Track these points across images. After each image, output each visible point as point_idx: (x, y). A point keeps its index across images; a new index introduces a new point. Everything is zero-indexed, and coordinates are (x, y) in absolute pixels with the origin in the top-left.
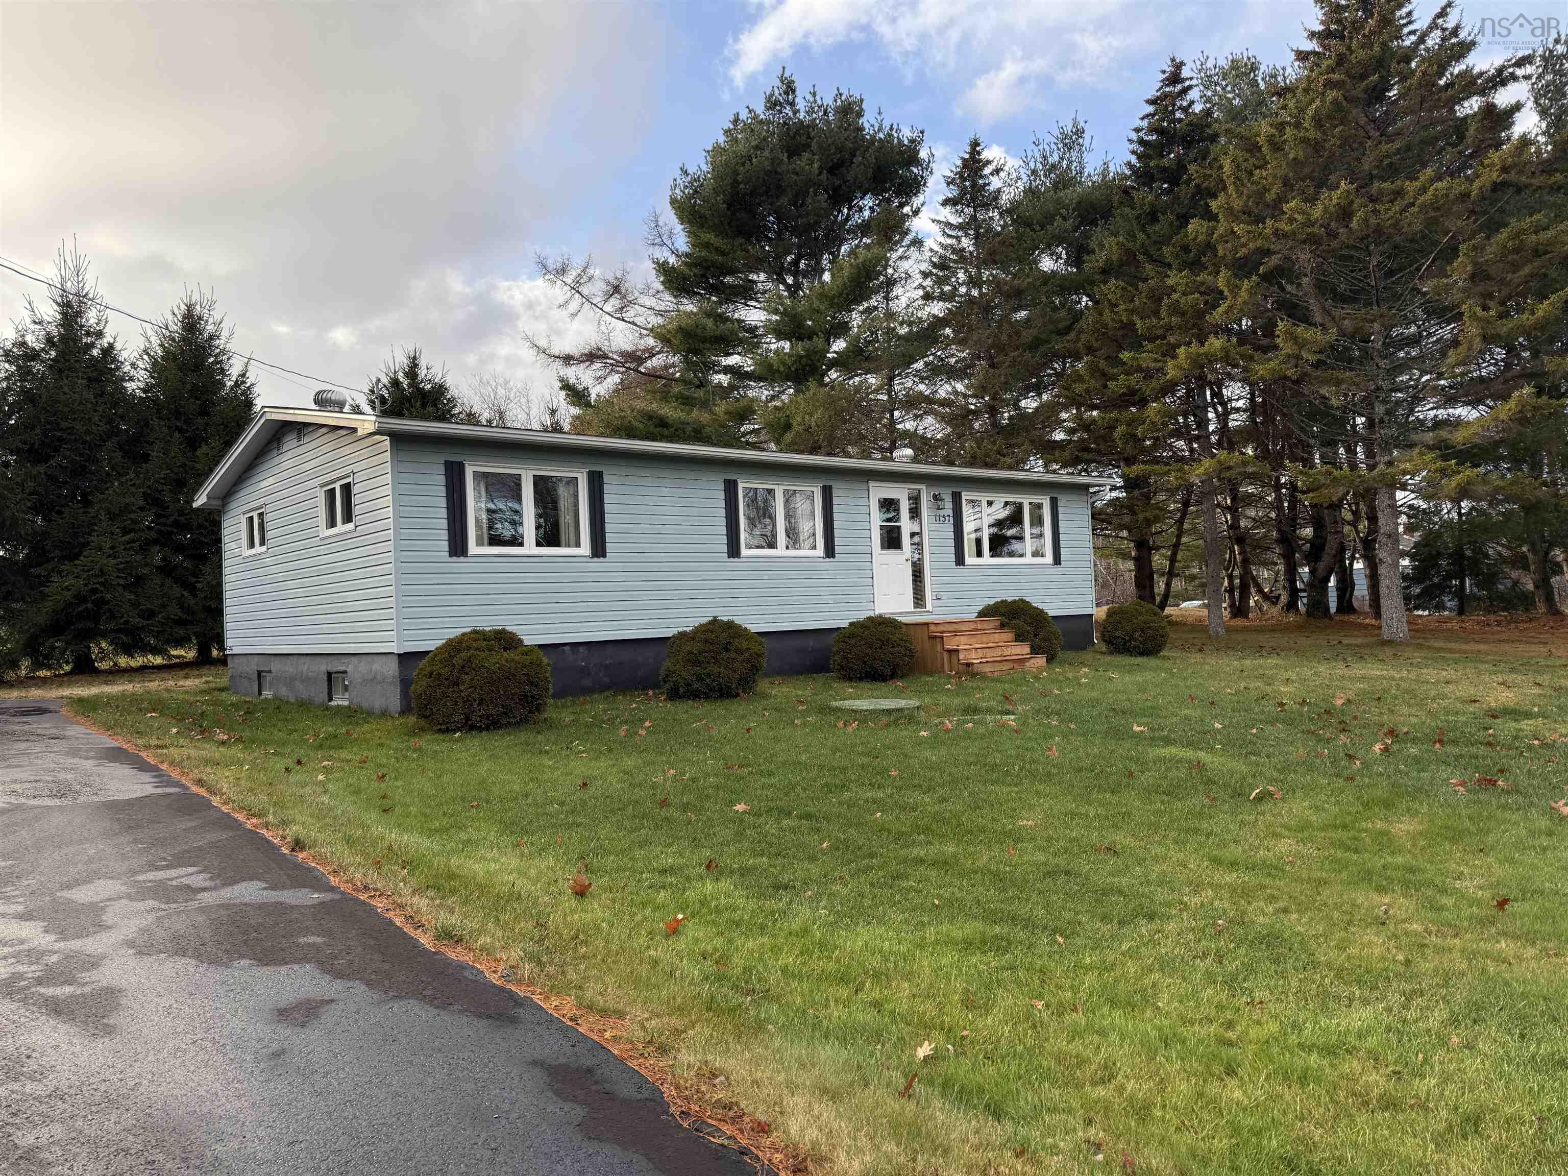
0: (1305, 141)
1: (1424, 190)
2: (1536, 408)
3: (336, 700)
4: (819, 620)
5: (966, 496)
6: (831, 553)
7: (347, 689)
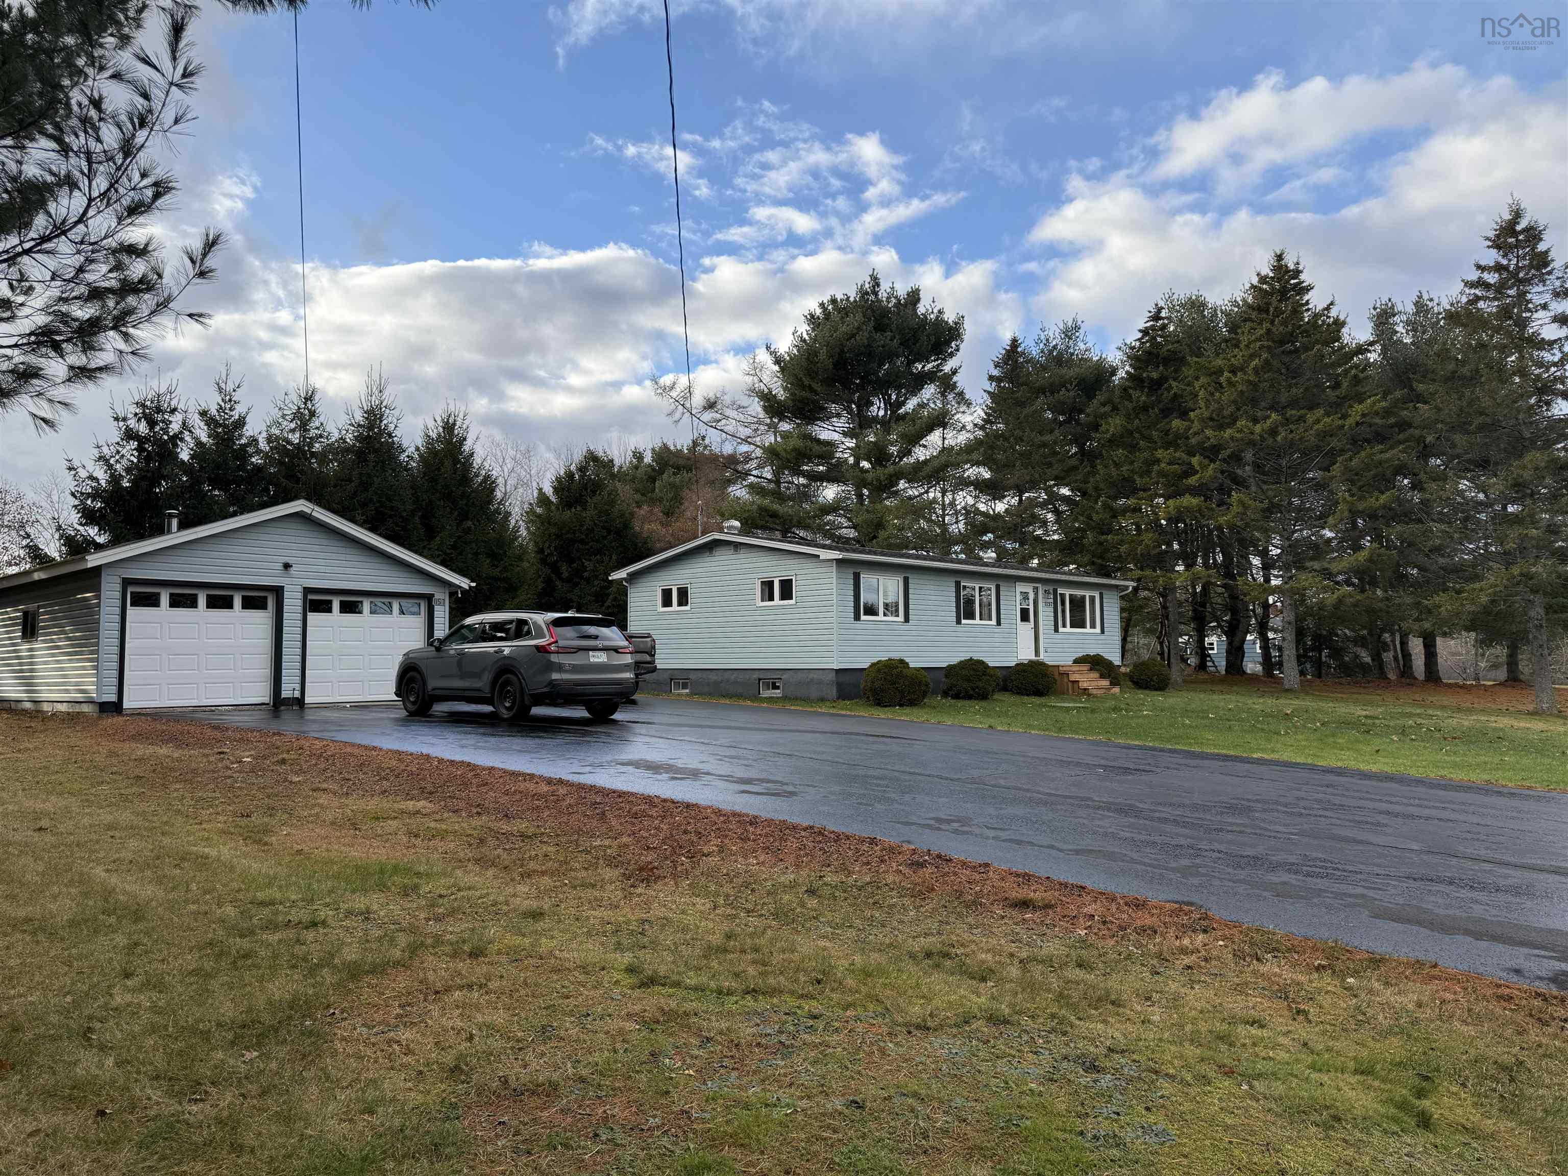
3: (766, 693)
4: (993, 662)
5: (1060, 591)
6: (999, 623)
7: (778, 688)
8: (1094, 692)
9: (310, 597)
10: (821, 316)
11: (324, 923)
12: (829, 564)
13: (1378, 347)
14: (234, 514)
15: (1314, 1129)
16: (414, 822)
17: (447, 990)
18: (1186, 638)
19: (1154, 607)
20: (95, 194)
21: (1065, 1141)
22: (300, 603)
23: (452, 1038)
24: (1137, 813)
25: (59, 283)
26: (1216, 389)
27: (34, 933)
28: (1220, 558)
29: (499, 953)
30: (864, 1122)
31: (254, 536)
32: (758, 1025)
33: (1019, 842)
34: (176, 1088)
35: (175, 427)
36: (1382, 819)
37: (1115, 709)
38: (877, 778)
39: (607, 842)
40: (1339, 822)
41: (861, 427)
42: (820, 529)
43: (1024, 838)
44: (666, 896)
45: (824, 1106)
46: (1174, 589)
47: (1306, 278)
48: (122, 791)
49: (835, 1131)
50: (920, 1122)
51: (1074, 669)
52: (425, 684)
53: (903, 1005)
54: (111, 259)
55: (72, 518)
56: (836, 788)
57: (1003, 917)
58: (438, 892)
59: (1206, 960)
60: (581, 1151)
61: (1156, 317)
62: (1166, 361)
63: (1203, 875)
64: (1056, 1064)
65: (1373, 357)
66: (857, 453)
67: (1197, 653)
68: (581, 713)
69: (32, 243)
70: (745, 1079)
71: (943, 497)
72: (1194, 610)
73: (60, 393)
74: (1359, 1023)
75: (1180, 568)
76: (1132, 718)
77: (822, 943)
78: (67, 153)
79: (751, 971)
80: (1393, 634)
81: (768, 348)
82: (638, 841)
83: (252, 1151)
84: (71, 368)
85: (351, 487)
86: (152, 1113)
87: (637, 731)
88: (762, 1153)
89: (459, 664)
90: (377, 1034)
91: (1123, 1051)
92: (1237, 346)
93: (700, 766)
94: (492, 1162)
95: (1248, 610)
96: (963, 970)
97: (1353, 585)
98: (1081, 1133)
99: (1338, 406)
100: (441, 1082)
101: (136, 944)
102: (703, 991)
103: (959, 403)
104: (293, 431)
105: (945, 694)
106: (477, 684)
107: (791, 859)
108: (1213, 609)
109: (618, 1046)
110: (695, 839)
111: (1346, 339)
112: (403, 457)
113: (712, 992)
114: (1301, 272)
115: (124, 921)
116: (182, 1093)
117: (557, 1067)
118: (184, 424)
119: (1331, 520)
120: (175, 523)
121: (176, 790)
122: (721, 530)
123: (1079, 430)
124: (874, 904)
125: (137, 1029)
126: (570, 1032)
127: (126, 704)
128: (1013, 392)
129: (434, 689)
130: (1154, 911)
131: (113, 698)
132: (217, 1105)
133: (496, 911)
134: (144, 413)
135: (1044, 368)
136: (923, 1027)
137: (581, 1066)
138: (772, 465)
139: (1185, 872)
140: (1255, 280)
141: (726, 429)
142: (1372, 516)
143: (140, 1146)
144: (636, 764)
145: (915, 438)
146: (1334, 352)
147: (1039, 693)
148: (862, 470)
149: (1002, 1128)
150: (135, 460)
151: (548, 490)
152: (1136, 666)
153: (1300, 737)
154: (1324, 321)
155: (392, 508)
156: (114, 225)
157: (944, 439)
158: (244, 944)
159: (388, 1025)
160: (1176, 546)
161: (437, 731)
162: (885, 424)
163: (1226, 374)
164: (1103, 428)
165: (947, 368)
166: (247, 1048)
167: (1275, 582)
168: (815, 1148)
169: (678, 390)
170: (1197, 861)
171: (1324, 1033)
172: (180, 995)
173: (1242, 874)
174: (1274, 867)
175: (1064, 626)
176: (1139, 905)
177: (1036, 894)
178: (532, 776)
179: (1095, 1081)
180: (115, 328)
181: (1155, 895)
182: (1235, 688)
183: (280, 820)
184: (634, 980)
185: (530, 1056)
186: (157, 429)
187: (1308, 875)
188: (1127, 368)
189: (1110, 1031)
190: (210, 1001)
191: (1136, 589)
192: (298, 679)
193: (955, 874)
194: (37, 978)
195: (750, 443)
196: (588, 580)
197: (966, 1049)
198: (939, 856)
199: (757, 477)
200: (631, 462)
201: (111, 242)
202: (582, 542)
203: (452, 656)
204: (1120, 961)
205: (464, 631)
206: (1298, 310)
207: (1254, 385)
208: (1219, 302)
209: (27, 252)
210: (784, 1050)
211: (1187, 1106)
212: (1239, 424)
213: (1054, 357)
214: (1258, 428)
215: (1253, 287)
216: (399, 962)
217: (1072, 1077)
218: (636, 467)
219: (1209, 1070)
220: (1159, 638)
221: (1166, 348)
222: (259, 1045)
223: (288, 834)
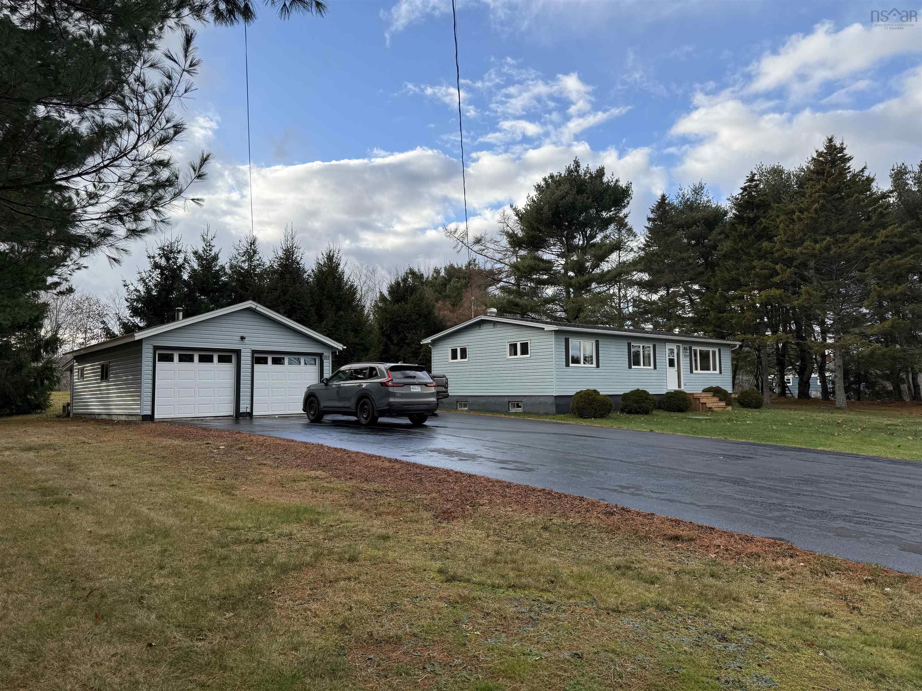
0: (812, 218)
1: (857, 241)
2: (898, 324)
3: (513, 410)
4: (652, 391)
5: (693, 348)
6: (655, 368)
7: (520, 407)
8: (716, 409)
9: (256, 355)
10: (545, 186)
11: (266, 540)
12: (550, 333)
13: (895, 194)
14: (213, 310)
15: (867, 682)
16: (315, 483)
17: (337, 581)
18: (773, 376)
19: (753, 357)
20: (142, 133)
21: (708, 683)
22: (250, 358)
23: (340, 608)
24: (746, 483)
25: (122, 183)
26: (790, 223)
27: (111, 543)
28: (793, 327)
29: (365, 560)
30: (583, 666)
31: (224, 321)
32: (517, 606)
33: (672, 501)
34: (189, 632)
35: (180, 261)
36: (905, 489)
37: (729, 420)
38: (582, 461)
39: (424, 496)
40: (875, 490)
41: (569, 251)
42: (545, 313)
43: (675, 499)
44: (459, 529)
45: (558, 656)
46: (765, 346)
47: (848, 152)
48: (155, 465)
49: (565, 671)
50: (617, 668)
51: (703, 395)
52: (319, 404)
53: (604, 598)
54: (150, 169)
55: (126, 313)
56: (557, 467)
57: (663, 546)
58: (329, 523)
59: (793, 574)
60: (416, 677)
61: (751, 180)
62: (758, 207)
63: (789, 522)
64: (700, 636)
65: (892, 200)
66: (566, 268)
67: (779, 385)
68: (406, 421)
69: (108, 162)
70: (511, 638)
71: (619, 292)
72: (778, 359)
73: (122, 244)
74: (894, 616)
75: (769, 333)
76: (740, 425)
77: (553, 559)
78: (127, 110)
79: (512, 574)
80: (907, 373)
81: (511, 206)
82: (442, 496)
83: (232, 669)
84: (129, 230)
85: (277, 293)
86: (177, 646)
87: (438, 432)
88: (522, 682)
89: (338, 392)
90: (298, 605)
91: (742, 629)
92: (803, 196)
93: (476, 453)
94: (365, 681)
95: (812, 359)
96: (640, 577)
97: (881, 342)
98: (718, 679)
99: (869, 232)
100: (335, 634)
101: (165, 550)
102: (483, 585)
103: (629, 235)
104: (244, 262)
105: (622, 411)
106: (348, 404)
107: (532, 509)
108: (790, 358)
109: (435, 616)
110: (474, 495)
111: (874, 190)
112: (305, 276)
113: (489, 586)
114: (845, 149)
115: (159, 537)
116: (192, 634)
117: (400, 628)
118: (185, 258)
119: (866, 303)
120: (181, 314)
121: (184, 464)
122: (485, 314)
123: (703, 250)
124: (583, 536)
125: (167, 598)
126: (407, 607)
127: (156, 416)
128: (663, 228)
129: (324, 407)
130: (758, 544)
131: (149, 413)
132: (212, 643)
133: (362, 535)
134: (163, 253)
135: (682, 212)
136: (617, 611)
137: (414, 627)
138: (515, 275)
139: (779, 520)
140: (815, 155)
141: (488, 255)
142: (892, 299)
143: (171, 664)
144: (439, 451)
145: (602, 258)
146: (867, 198)
147: (681, 410)
148: (571, 278)
149: (668, 674)
150: (159, 280)
151: (386, 293)
152: (742, 393)
153: (847, 437)
154: (860, 179)
155: (299, 305)
156: (151, 150)
157: (620, 257)
158: (223, 551)
159: (304, 600)
160: (766, 320)
161: (327, 431)
162: (584, 249)
163: (797, 213)
164: (720, 248)
165: (621, 215)
166: (227, 611)
167: (829, 341)
168: (553, 681)
169: (459, 233)
170: (785, 513)
171: (871, 622)
172: (190, 580)
173: (814, 522)
174: (835, 518)
175: (696, 369)
176: (749, 540)
177: (684, 533)
178: (380, 457)
179: (725, 647)
180: (152, 207)
181: (758, 534)
182: (804, 407)
183: (241, 482)
184: (443, 578)
185: (384, 621)
186: (171, 262)
187: (857, 523)
188: (734, 211)
189: (733, 617)
190: (206, 583)
191: (741, 347)
192: (249, 402)
193: (633, 519)
194: (114, 568)
195: (502, 263)
196: (408, 344)
197: (643, 624)
198: (623, 509)
199: (506, 282)
200: (433, 275)
201: (150, 160)
202: (404, 322)
203: (334, 388)
204: (737, 574)
205: (340, 374)
206: (843, 172)
207: (815, 220)
208: (792, 169)
209: (106, 166)
210: (532, 621)
211: (784, 665)
212: (805, 244)
213: (688, 206)
214: (818, 246)
215: (813, 159)
216: (309, 564)
217: (710, 644)
218: (436, 278)
219: (798, 643)
220: (755, 376)
221: (757, 199)
222: (234, 609)
223: (246, 490)
